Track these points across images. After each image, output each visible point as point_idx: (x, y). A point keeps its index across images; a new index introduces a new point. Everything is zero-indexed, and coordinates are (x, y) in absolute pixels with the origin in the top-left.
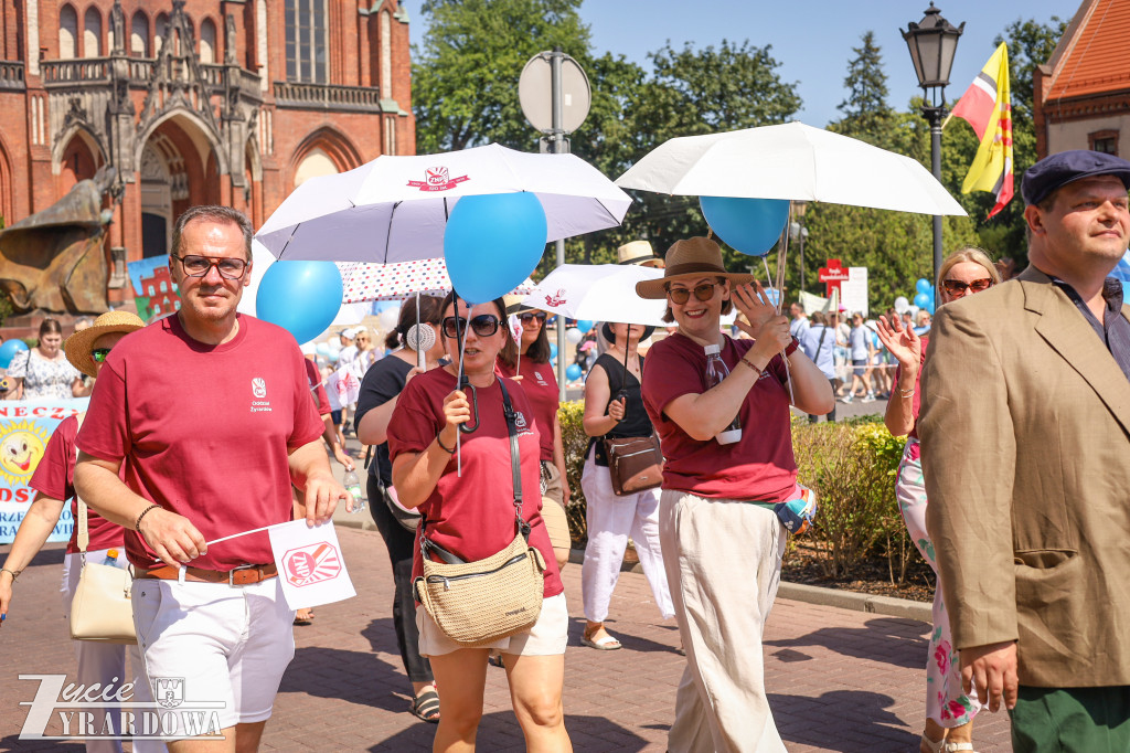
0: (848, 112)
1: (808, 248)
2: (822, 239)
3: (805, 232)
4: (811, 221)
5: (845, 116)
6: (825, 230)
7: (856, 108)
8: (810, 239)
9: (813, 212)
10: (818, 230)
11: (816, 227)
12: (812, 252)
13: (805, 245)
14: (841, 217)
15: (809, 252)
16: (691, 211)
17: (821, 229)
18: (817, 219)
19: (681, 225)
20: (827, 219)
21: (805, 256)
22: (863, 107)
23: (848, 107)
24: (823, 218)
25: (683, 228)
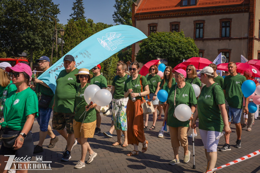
0: (73, 17)
1: (64, 48)
2: (70, 46)
3: (64, 43)
4: (66, 38)
5: (72, 18)
6: (71, 42)
7: (75, 16)
8: (65, 45)
9: (67, 35)
10: (69, 42)
11: (68, 40)
12: (66, 50)
13: (63, 47)
14: (77, 38)
15: (65, 50)
16: (24, 40)
17: (70, 41)
18: (68, 38)
19: (20, 44)
20: (72, 38)
21: (63, 51)
22: (77, 16)
23: (73, 16)
24: (70, 37)
25: (21, 46)
